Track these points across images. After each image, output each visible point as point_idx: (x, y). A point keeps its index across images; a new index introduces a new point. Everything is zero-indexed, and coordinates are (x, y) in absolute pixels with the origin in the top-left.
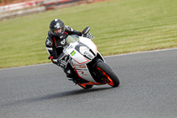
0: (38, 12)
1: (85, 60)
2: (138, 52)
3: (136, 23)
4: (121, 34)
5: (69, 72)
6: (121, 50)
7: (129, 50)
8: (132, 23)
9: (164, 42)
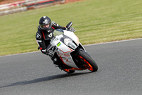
0: (21, 11)
1: (69, 50)
2: (102, 43)
3: (100, 19)
4: (87, 29)
5: (55, 60)
6: (88, 42)
7: (94, 41)
8: (96, 19)
9: (122, 35)
